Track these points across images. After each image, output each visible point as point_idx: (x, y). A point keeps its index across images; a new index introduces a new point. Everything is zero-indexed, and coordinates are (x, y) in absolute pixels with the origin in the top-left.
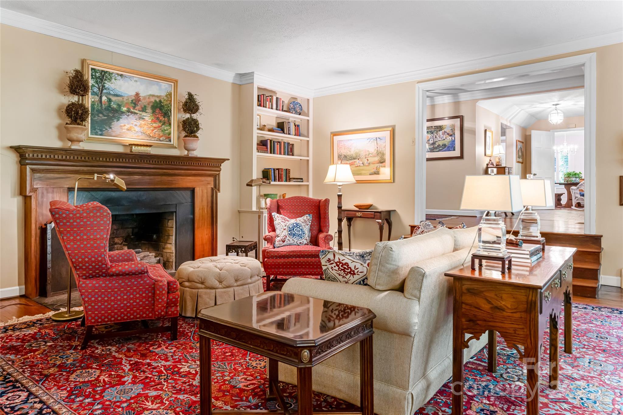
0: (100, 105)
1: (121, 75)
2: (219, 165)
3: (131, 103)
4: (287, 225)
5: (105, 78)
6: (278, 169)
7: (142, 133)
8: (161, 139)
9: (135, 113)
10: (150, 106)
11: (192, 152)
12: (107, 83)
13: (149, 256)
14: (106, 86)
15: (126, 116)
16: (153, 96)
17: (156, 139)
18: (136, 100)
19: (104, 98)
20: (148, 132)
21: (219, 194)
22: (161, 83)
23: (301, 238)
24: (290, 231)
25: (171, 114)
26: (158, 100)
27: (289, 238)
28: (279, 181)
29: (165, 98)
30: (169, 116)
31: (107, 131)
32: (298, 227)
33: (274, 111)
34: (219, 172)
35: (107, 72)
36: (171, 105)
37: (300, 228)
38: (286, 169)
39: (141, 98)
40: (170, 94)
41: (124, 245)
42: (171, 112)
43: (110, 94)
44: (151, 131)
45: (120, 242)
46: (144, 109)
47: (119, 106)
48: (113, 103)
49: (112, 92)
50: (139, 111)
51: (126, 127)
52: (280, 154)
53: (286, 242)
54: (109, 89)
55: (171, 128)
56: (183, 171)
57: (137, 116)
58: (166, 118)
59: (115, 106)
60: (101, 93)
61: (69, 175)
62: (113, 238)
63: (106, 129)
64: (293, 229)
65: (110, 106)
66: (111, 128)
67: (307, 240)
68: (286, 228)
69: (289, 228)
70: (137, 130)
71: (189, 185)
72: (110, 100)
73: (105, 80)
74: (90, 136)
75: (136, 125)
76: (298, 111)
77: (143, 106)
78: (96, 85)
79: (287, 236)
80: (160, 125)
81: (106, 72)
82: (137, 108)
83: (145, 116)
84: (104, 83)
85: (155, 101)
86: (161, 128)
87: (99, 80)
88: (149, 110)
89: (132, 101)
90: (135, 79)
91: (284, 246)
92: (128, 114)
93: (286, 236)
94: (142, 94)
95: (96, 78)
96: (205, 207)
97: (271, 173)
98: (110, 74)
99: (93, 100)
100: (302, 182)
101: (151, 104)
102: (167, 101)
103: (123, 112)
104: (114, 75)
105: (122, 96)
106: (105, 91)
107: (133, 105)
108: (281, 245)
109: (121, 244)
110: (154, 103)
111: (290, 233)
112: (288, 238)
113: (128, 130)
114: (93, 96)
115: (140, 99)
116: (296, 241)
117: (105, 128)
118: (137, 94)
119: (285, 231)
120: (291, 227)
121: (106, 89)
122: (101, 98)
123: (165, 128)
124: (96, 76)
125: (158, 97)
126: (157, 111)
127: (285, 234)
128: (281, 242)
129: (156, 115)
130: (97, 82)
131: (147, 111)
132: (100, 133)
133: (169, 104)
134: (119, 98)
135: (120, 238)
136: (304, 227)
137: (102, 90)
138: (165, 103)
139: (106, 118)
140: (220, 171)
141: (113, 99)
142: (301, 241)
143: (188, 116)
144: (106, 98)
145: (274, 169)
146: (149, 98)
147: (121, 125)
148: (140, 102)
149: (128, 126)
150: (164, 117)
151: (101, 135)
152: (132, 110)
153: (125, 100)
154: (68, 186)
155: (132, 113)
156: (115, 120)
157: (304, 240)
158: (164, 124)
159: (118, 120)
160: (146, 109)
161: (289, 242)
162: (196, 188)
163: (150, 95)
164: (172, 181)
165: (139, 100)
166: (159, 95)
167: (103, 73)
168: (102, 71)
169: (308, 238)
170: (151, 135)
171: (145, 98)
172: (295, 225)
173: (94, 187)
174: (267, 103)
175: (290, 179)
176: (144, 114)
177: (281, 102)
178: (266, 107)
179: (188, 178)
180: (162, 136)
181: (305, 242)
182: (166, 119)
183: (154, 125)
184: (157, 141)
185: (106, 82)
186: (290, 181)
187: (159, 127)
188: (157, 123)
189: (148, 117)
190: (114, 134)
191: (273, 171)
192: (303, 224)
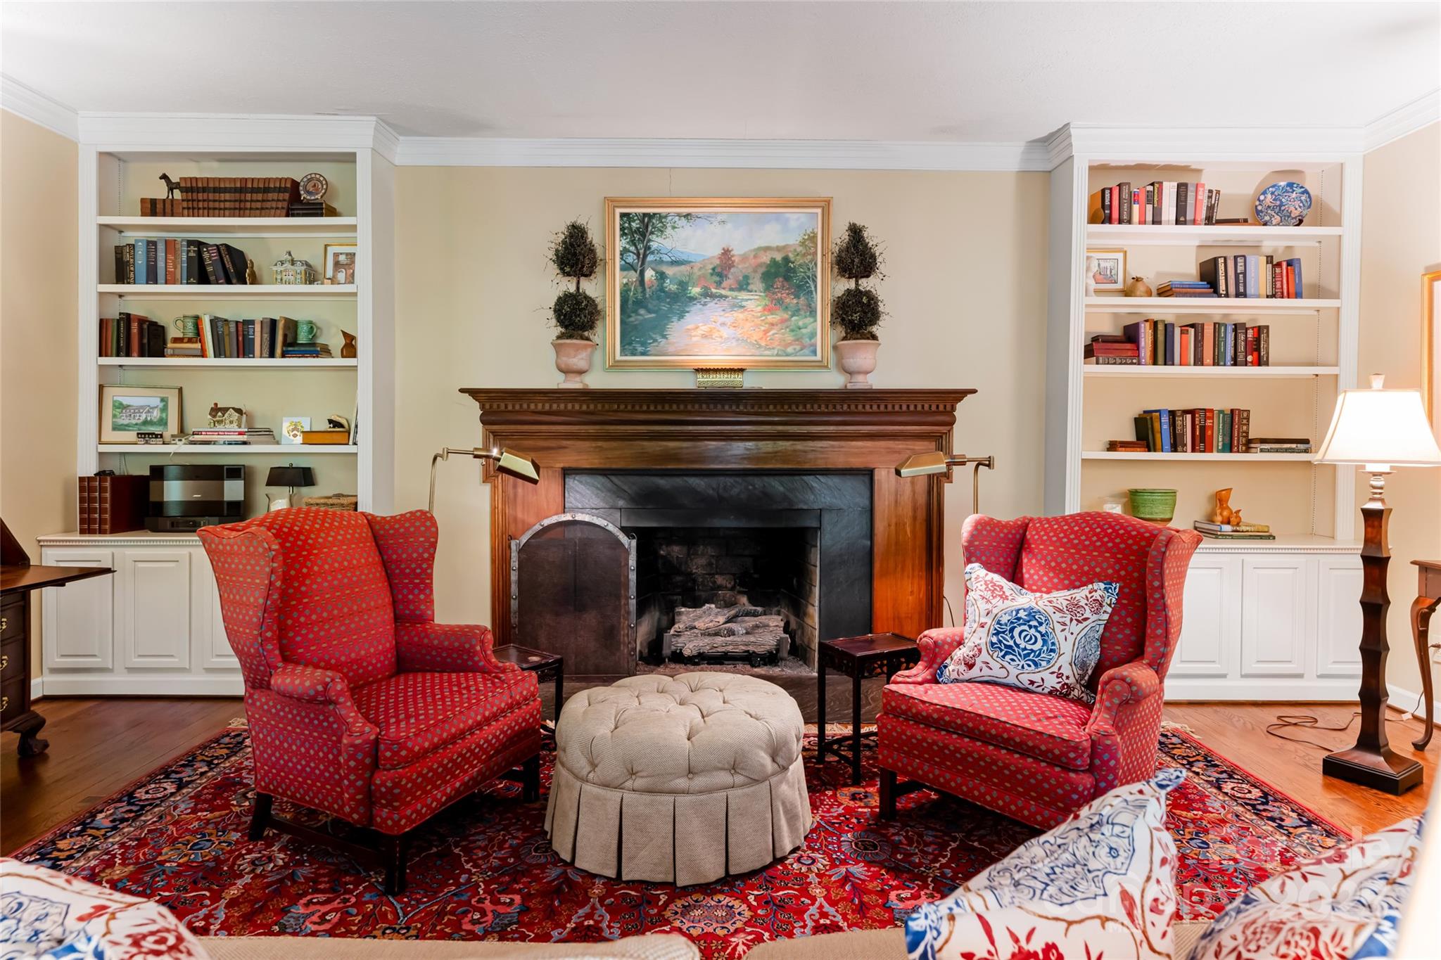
0: (640, 290)
1: (687, 216)
2: (949, 408)
3: (712, 275)
4: (995, 611)
5: (650, 228)
6: (1192, 412)
7: (738, 340)
8: (790, 350)
9: (721, 296)
10: (758, 275)
11: (860, 378)
12: (657, 239)
13: (768, 626)
14: (654, 245)
15: (699, 306)
16: (767, 249)
17: (776, 352)
18: (723, 267)
19: (649, 274)
20: (755, 338)
21: (946, 485)
22: (787, 215)
23: (1036, 664)
24: (997, 633)
25: (816, 287)
26: (779, 257)
27: (989, 659)
28: (1193, 450)
29: (799, 249)
30: (811, 292)
31: (655, 344)
32: (1034, 623)
33: (1169, 228)
34: (948, 428)
35: (655, 214)
36: (816, 264)
37: (1042, 629)
38: (1232, 411)
39: (736, 259)
40: (813, 238)
41: (740, 592)
42: (815, 281)
43: (661, 262)
44: (761, 334)
45: (729, 586)
46: (743, 285)
47: (683, 285)
48: (668, 281)
49: (666, 258)
50: (731, 289)
51: (699, 332)
52: (1199, 361)
53: (976, 669)
54: (659, 252)
55: (816, 321)
56: (832, 428)
57: (725, 304)
58: (802, 298)
59: (673, 287)
60: (643, 263)
61: (565, 443)
62: (712, 575)
63: (655, 341)
64: (1012, 630)
65: (662, 289)
66: (664, 337)
67: (1060, 676)
68: (988, 620)
69: (999, 623)
70: (725, 335)
71: (857, 462)
72: (662, 276)
73: (652, 233)
74: (618, 357)
75: (723, 324)
76: (1295, 213)
77: (741, 278)
78: (633, 249)
79: (984, 651)
80: (786, 316)
81: (651, 216)
82: (725, 284)
83: (747, 300)
84: (649, 241)
85: (773, 260)
86: (786, 324)
87: (637, 237)
88: (757, 284)
89: (713, 269)
90: (720, 218)
91: (969, 681)
92: (704, 300)
93: (980, 651)
94: (738, 251)
95: (632, 232)
96: (908, 522)
97: (1157, 425)
98: (661, 217)
99: (625, 281)
100: (1306, 451)
101: (763, 270)
102: (804, 255)
103: (692, 299)
104: (670, 218)
105: (690, 262)
106: (650, 258)
107: (718, 279)
108: (961, 677)
109: (732, 589)
110: (769, 266)
111: (995, 639)
112: (984, 656)
113: (704, 336)
114: (625, 273)
115: (733, 262)
116: (1014, 672)
117: (652, 338)
118: (726, 253)
119: (982, 633)
120: (1004, 620)
121: (653, 253)
122: (642, 274)
123: (800, 323)
124: (630, 228)
125: (778, 249)
126: (779, 282)
127: (978, 642)
128: (962, 668)
129: (774, 293)
130: (633, 242)
131: (750, 287)
132: (640, 349)
133: (811, 262)
134: (682, 268)
135: (728, 577)
136: (1058, 627)
137: (645, 256)
138: (800, 260)
139: (653, 315)
140: (952, 423)
141: (670, 271)
142: (1037, 678)
143: (851, 284)
144: (653, 273)
145: (1172, 414)
146: (755, 257)
147: (689, 327)
148: (732, 270)
149: (704, 329)
150: (797, 297)
151: (643, 354)
152: (714, 291)
153: (696, 270)
154: (562, 465)
155: (713, 296)
156: (675, 319)
157: (1046, 675)
158: (796, 312)
159: (681, 317)
160: (748, 284)
161: (986, 671)
162: (876, 472)
163: (760, 249)
164: (805, 452)
165: (731, 266)
166: (782, 244)
167: (646, 220)
168: (645, 215)
169: (1067, 671)
170: (763, 344)
171: (744, 258)
172: (1022, 614)
173: (614, 466)
174: (1136, 207)
175: (1249, 441)
176: (743, 295)
177: (1203, 196)
178: (1129, 222)
179: (854, 443)
180: (790, 344)
181: (1052, 682)
182: (802, 300)
183: (770, 318)
184: (777, 355)
185: (653, 237)
186: (1248, 450)
187: (783, 321)
188: (778, 312)
189: (754, 301)
190: (671, 349)
191: (1165, 419)
192: (1057, 617)
